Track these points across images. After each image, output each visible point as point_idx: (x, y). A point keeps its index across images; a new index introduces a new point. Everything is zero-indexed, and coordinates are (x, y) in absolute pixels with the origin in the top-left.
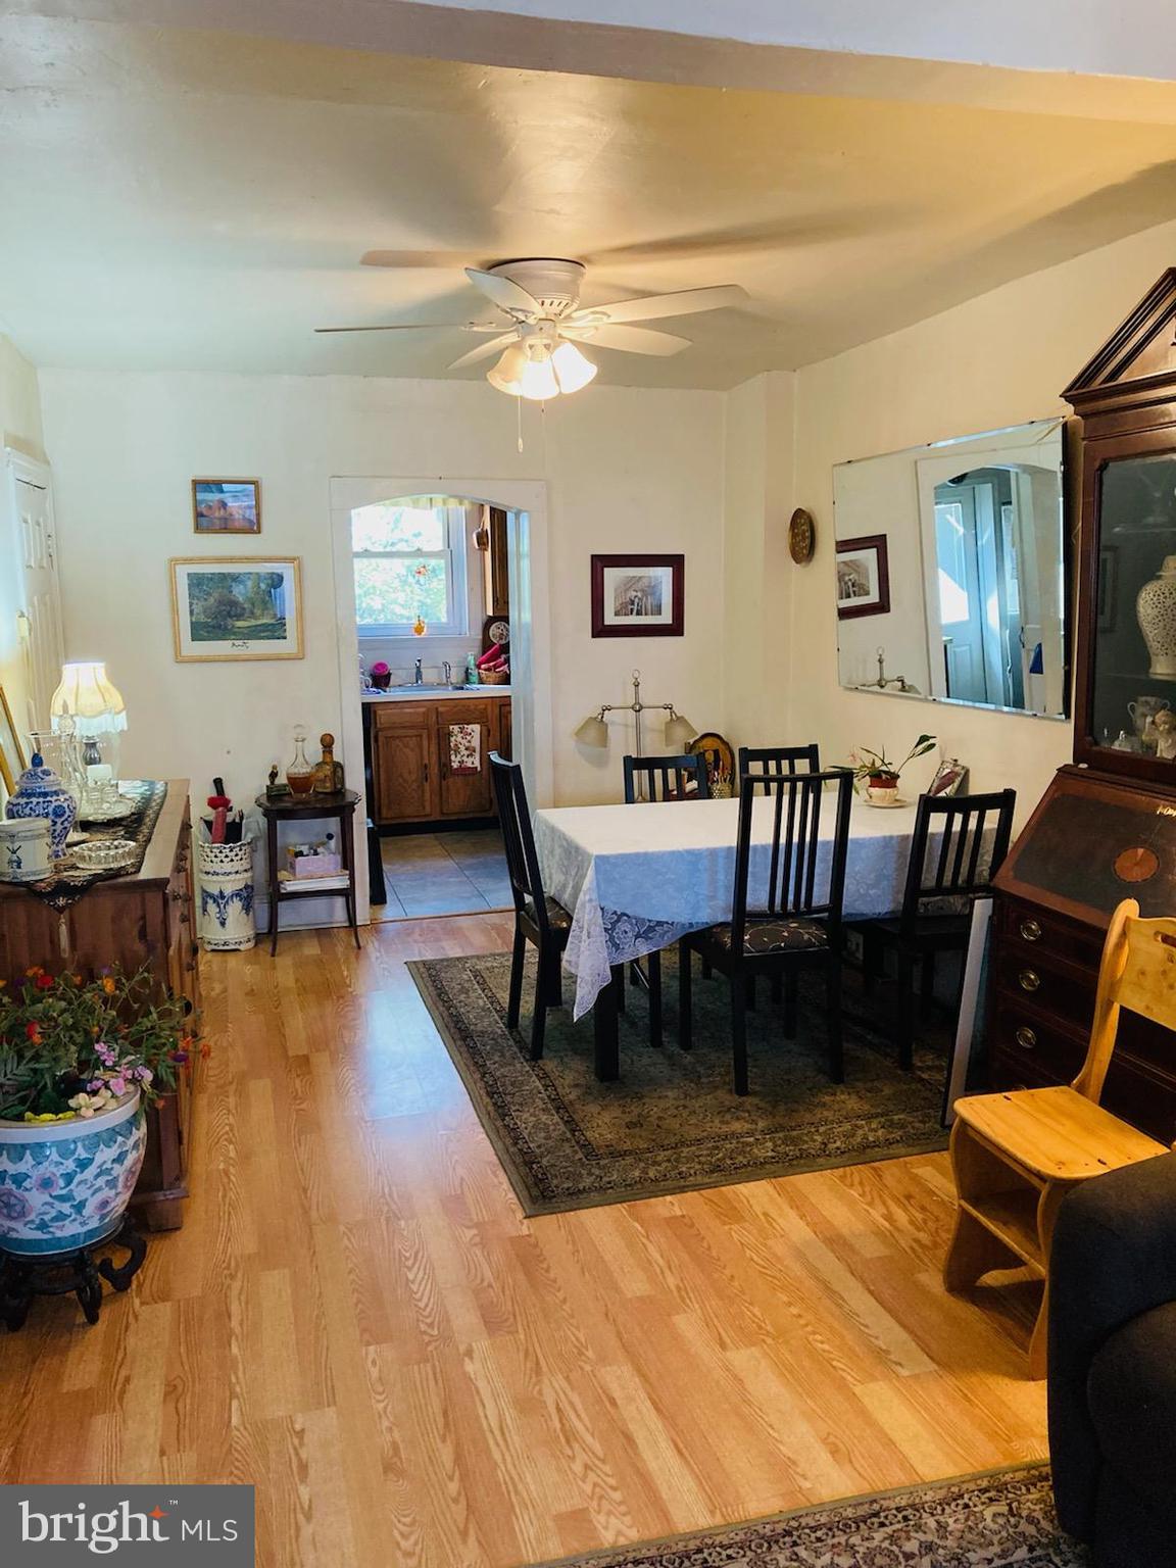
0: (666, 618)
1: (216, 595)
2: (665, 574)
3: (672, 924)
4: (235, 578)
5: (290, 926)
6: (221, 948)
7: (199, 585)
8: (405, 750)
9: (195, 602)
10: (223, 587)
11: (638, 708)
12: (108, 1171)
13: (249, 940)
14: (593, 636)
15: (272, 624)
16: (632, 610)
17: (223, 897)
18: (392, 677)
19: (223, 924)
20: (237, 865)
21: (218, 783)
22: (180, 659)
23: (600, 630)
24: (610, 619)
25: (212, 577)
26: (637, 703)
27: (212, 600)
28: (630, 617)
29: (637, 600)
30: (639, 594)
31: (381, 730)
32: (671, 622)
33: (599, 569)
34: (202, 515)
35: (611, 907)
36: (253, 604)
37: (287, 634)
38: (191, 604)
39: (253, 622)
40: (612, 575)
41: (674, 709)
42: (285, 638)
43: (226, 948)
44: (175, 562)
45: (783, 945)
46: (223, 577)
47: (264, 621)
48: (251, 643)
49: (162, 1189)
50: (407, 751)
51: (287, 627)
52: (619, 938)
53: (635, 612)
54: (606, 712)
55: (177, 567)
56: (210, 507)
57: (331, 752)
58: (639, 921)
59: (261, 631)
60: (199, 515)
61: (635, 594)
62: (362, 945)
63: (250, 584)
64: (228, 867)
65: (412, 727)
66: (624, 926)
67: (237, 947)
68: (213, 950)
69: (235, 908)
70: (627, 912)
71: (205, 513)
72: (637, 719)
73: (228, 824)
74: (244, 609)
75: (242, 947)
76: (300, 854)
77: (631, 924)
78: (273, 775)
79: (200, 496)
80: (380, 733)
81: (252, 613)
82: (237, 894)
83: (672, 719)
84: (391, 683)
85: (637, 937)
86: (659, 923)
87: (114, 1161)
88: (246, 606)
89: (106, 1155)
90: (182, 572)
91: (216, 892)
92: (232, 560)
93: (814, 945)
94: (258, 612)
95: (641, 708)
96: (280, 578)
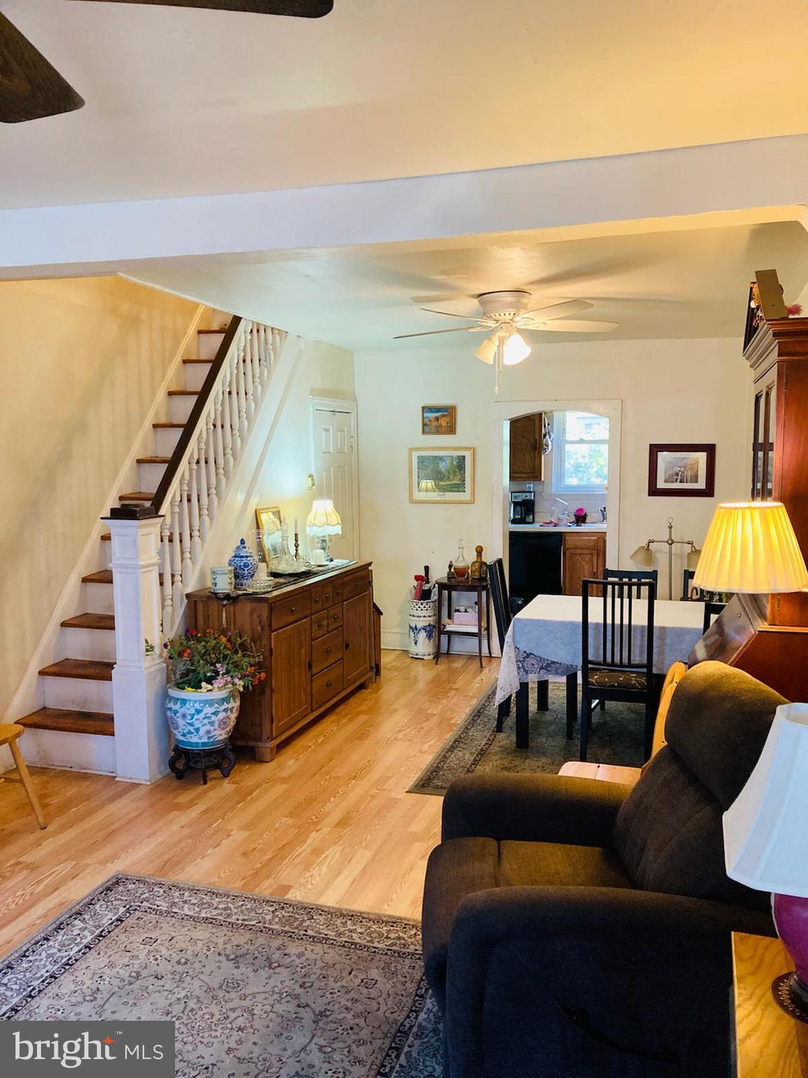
0: (701, 484)
1: (431, 467)
2: (702, 457)
3: (561, 664)
4: (441, 458)
5: (459, 651)
6: (415, 656)
7: (423, 462)
8: (582, 562)
9: (421, 471)
10: (434, 464)
11: (671, 543)
12: (210, 718)
13: (429, 655)
14: (649, 495)
15: (458, 484)
16: (677, 479)
17: (416, 629)
18: (588, 517)
19: (416, 643)
20: (425, 613)
21: (427, 568)
22: (412, 501)
23: (654, 491)
24: (661, 484)
25: (429, 458)
26: (671, 539)
27: (428, 470)
28: (675, 483)
29: (680, 473)
30: (682, 469)
31: (568, 549)
32: (704, 488)
33: (655, 453)
34: (426, 425)
35: (522, 647)
36: (449, 473)
37: (466, 489)
38: (418, 472)
39: (449, 483)
40: (663, 457)
41: (694, 544)
42: (464, 491)
43: (417, 657)
44: (411, 450)
45: (616, 684)
46: (436, 457)
47: (454, 482)
48: (448, 494)
49: (261, 741)
50: (584, 563)
51: (466, 486)
52: (527, 667)
53: (678, 481)
54: (651, 544)
55: (413, 452)
56: (430, 421)
57: (481, 556)
58: (541, 659)
59: (452, 488)
60: (424, 425)
61: (679, 469)
62: (483, 665)
63: (448, 462)
64: (419, 613)
65: (587, 548)
66: (530, 661)
67: (422, 657)
68: (412, 657)
69: (423, 635)
70: (533, 652)
71: (428, 423)
72: (671, 549)
73: (424, 590)
74: (444, 475)
75: (425, 658)
76: (458, 611)
77: (537, 660)
78: (450, 566)
79: (425, 415)
80: (567, 551)
81: (449, 477)
82: (424, 628)
83: (692, 551)
84: (587, 521)
85: (541, 668)
86: (553, 663)
87: (212, 714)
88: (445, 473)
89: (208, 710)
90: (415, 455)
91: (414, 626)
92: (440, 449)
93: (637, 688)
94: (451, 477)
95: (673, 542)
96: (464, 457)
